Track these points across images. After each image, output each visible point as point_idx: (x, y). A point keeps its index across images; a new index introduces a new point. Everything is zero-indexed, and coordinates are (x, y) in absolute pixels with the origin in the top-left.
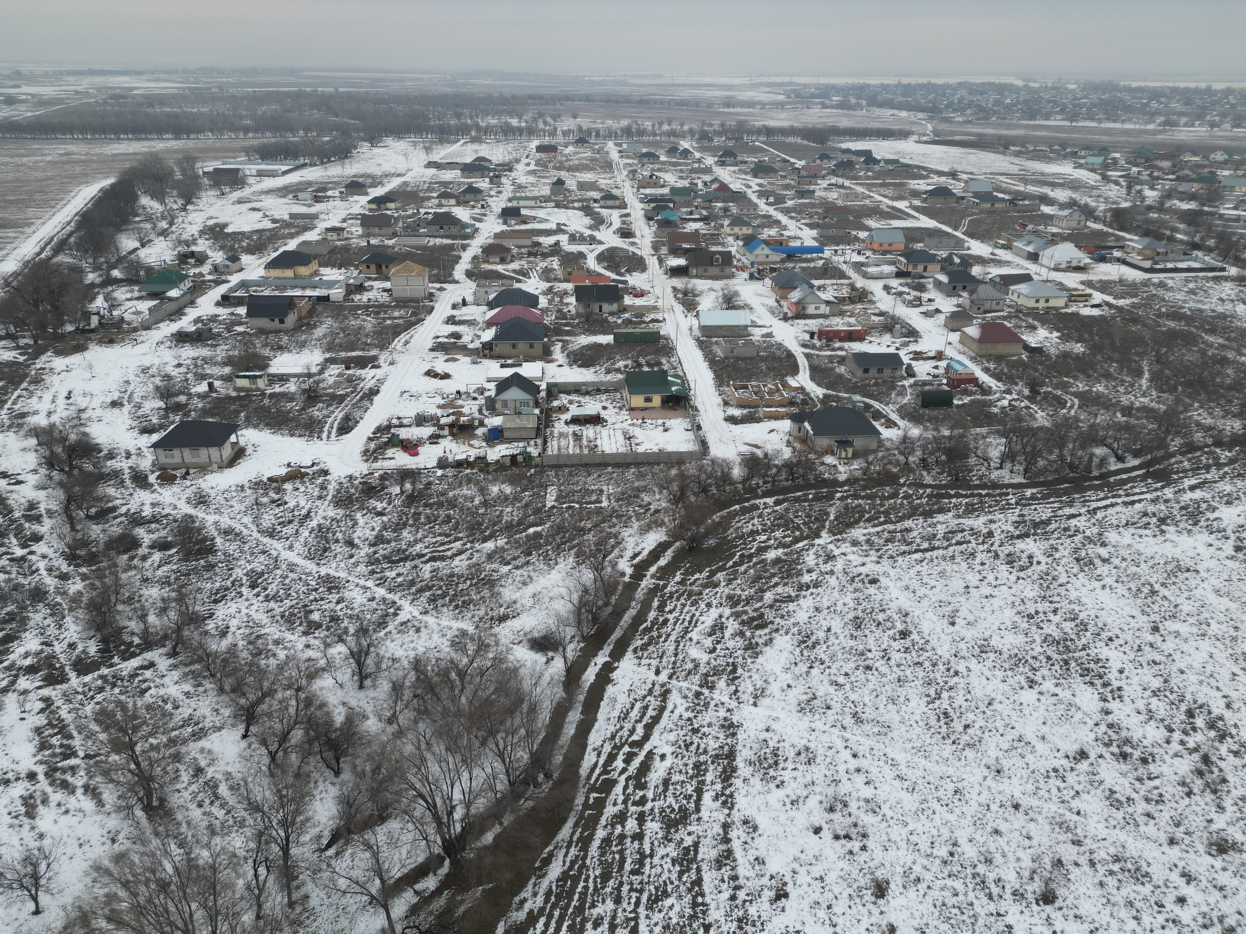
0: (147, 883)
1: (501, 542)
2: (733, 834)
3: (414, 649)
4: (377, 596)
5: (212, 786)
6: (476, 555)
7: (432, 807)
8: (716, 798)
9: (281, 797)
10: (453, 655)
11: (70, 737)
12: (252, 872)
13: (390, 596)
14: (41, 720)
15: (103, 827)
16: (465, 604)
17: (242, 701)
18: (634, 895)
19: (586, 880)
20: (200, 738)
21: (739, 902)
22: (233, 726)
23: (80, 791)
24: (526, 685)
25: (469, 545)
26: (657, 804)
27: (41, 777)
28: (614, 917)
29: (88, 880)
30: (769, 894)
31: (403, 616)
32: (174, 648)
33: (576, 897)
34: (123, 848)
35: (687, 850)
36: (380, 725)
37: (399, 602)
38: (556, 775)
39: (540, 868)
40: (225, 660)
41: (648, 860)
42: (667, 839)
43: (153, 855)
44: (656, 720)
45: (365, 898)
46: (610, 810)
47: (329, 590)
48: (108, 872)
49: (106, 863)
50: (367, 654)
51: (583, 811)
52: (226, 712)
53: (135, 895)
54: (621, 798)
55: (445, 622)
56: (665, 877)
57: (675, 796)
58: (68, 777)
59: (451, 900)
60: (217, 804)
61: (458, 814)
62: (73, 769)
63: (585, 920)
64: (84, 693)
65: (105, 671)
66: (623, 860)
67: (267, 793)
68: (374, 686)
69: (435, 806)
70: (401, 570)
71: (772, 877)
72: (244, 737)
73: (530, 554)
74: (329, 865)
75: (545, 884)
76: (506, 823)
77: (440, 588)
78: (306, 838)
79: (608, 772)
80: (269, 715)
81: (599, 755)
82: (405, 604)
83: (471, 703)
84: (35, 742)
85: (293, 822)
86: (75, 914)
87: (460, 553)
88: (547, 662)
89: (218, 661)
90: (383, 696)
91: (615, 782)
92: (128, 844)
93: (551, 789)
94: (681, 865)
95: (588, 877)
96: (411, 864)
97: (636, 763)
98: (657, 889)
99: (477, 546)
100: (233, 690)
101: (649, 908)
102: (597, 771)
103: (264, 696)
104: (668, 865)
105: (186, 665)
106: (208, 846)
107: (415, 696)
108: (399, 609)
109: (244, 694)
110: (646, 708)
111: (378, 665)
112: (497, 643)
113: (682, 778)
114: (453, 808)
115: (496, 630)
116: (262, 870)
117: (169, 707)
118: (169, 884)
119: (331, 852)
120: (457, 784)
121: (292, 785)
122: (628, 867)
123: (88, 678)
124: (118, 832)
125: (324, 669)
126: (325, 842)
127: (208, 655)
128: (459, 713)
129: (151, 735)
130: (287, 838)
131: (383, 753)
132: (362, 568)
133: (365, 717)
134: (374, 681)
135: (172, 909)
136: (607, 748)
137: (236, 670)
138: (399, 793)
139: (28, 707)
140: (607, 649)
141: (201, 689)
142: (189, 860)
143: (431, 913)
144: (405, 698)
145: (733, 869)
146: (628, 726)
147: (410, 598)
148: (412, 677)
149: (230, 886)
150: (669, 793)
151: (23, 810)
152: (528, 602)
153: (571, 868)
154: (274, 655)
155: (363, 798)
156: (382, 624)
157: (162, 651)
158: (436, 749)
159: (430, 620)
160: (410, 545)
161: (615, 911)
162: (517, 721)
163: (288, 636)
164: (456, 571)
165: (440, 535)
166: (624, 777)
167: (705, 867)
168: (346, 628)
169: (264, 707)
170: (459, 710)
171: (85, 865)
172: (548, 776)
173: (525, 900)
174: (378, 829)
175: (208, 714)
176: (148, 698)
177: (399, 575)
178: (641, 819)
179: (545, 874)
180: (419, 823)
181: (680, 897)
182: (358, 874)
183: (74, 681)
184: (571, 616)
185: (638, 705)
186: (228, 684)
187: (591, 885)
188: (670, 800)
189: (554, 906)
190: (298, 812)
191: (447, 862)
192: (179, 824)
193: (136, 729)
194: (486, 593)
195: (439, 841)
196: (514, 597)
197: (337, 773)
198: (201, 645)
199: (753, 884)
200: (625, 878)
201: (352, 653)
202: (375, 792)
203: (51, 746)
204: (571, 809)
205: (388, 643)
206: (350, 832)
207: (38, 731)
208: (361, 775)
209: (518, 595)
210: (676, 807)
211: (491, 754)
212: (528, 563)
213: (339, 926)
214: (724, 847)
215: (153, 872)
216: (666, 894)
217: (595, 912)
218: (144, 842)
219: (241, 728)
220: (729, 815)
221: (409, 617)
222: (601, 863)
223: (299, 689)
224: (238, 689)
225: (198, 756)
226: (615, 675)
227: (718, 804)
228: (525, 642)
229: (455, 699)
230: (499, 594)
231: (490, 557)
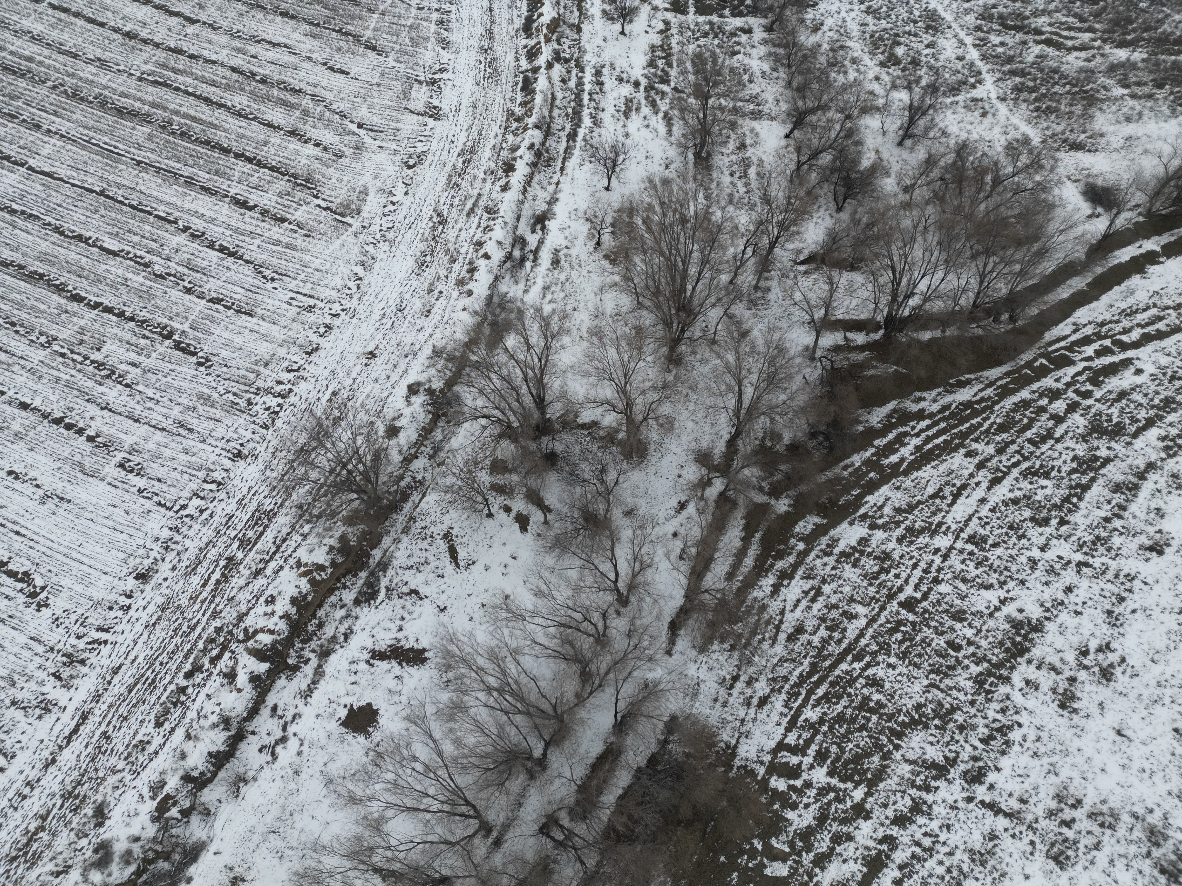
0: (675, 211)
1: (1138, 56)
2: (1152, 476)
3: (969, 132)
4: (968, 57)
5: (746, 164)
6: (1099, 59)
7: (896, 283)
8: (1163, 439)
9: (789, 203)
10: (1002, 158)
11: (670, 66)
12: (742, 248)
13: (980, 64)
14: (657, 40)
15: (665, 151)
16: (1049, 110)
17: (800, 103)
18: (1018, 457)
19: (985, 420)
20: (755, 119)
21: (1110, 526)
22: (784, 122)
23: (661, 115)
24: (1052, 227)
25: (1098, 43)
26: (1098, 405)
27: (642, 88)
28: (988, 459)
29: (642, 186)
30: (1143, 539)
31: (979, 92)
32: (773, 23)
33: (967, 425)
34: (670, 176)
35: (1096, 458)
36: (896, 188)
37: (985, 75)
38: (1020, 323)
39: (952, 385)
40: (805, 57)
41: (1052, 442)
42: (1084, 437)
43: (687, 194)
44: (1161, 335)
45: (807, 317)
46: (1048, 382)
47: (928, 27)
48: (655, 187)
49: (657, 181)
50: (924, 114)
51: (1023, 367)
52: (784, 106)
53: (665, 215)
54: (1068, 379)
55: (1015, 120)
56: (1059, 463)
57: (1122, 411)
58: (658, 98)
59: (868, 360)
60: (743, 180)
61: (913, 302)
62: (663, 94)
63: (961, 445)
64: (693, 31)
65: (715, 18)
66: (1028, 427)
67: (781, 194)
68: (912, 150)
69: (899, 284)
70: (1008, 40)
71: (1160, 531)
72: (787, 136)
73: (1160, 86)
74: (795, 277)
75: (948, 399)
76: (948, 333)
77: (1034, 80)
78: (790, 246)
79: (1073, 352)
80: (814, 128)
81: (1075, 332)
82: (989, 79)
83: (987, 213)
84: (648, 58)
85: (787, 229)
86: (627, 205)
87: (1083, 48)
88: (1090, 217)
89: (799, 54)
90: (914, 163)
91: (1073, 363)
92: (674, 175)
93: (1008, 332)
94: (1080, 465)
95: (988, 418)
96: (854, 316)
97: (1107, 360)
98: (1042, 466)
99: (1107, 49)
100: (798, 90)
101: (1025, 474)
102: (1062, 344)
103: (819, 108)
104: (1068, 456)
105: (775, 45)
106: (723, 209)
107: (941, 179)
108: (980, 82)
109: (804, 98)
110: (1160, 319)
111: (927, 130)
112: (1052, 169)
113: (1144, 401)
114: (913, 294)
115: (1061, 155)
116: (749, 251)
117: (746, 77)
118: (688, 221)
119: (802, 268)
120: (928, 277)
121: (801, 199)
122: (1029, 434)
123: (701, 19)
124: (672, 162)
125: (878, 109)
126: (802, 258)
127: (795, 44)
128: (970, 217)
129: (724, 95)
130: (778, 238)
131: (883, 214)
132: (971, 20)
133: (888, 174)
134: (915, 144)
135: (682, 240)
136: (1089, 330)
137: (809, 71)
138: (877, 255)
139: (654, 23)
140: (1166, 238)
141: (775, 74)
142: (707, 213)
143: (848, 359)
144: (932, 175)
145: (1127, 501)
146: (1126, 323)
147: (998, 75)
148: (950, 158)
149: (724, 249)
150: (1118, 405)
151: (623, 108)
152: (1116, 141)
153: (978, 402)
154: (846, 73)
155: (847, 242)
156: (954, 90)
157: (763, 21)
158: (930, 237)
159: (1003, 109)
160: (1036, 14)
161: (992, 457)
162: (1018, 255)
163: (866, 59)
164: (1064, 68)
165: (1075, 16)
166: (1085, 364)
167: (1101, 481)
168: (920, 77)
169: (813, 118)
170: (972, 214)
171: (645, 174)
172: (1012, 319)
173: (924, 399)
174: (845, 273)
175: (770, 100)
176: (734, 62)
177: (1002, 44)
178: (1072, 407)
179: (951, 393)
180: (879, 288)
181: (1058, 486)
182: (812, 297)
183: (691, 17)
184: (1154, 182)
185: (1154, 311)
186: (798, 80)
187: (986, 425)
188: (1115, 411)
189: (943, 419)
190: (794, 222)
191: (882, 332)
192: (712, 180)
193: (716, 84)
194: (1078, 109)
195: (885, 312)
196: (1104, 129)
197: (839, 209)
198: (793, 33)
199: (1138, 525)
200: (1019, 441)
201: (911, 105)
202: (859, 243)
203: (656, 67)
204: (1013, 359)
205: (949, 112)
206: (823, 261)
207: (653, 48)
208: (856, 222)
209: (1112, 128)
210: (1115, 420)
211: (974, 269)
212: (1150, 96)
213: (779, 324)
214: (1134, 480)
215: (682, 206)
216: (1047, 475)
217: (974, 446)
218: (685, 180)
219: (789, 127)
220: (1162, 460)
221: (984, 95)
222: (1008, 415)
223: (848, 117)
224: (802, 90)
225: (748, 133)
226: (1152, 269)
227: (1161, 444)
228: (1081, 185)
229: (975, 202)
230: (1092, 117)
231: (1112, 69)
